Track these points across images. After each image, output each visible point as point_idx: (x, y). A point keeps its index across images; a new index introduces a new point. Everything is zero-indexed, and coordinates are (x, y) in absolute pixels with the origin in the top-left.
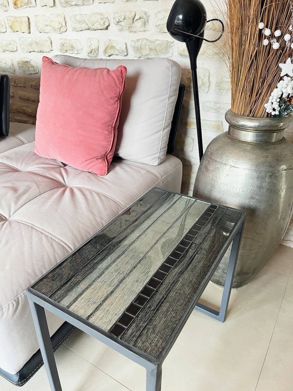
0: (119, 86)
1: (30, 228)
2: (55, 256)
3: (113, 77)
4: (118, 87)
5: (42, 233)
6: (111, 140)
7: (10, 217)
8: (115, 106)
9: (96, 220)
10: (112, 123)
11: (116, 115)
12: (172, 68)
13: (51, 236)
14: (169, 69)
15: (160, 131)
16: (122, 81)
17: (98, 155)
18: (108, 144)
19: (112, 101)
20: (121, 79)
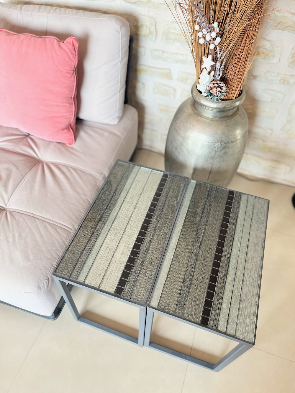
0: (72, 59)
1: (32, 218)
2: (62, 239)
3: (65, 51)
4: (72, 61)
5: (44, 221)
6: (73, 110)
8: (72, 79)
9: (82, 198)
10: (71, 95)
11: (74, 87)
12: (121, 30)
13: (52, 223)
14: (118, 31)
16: (75, 54)
17: (63, 126)
18: (71, 115)
19: (69, 75)
20: (74, 52)
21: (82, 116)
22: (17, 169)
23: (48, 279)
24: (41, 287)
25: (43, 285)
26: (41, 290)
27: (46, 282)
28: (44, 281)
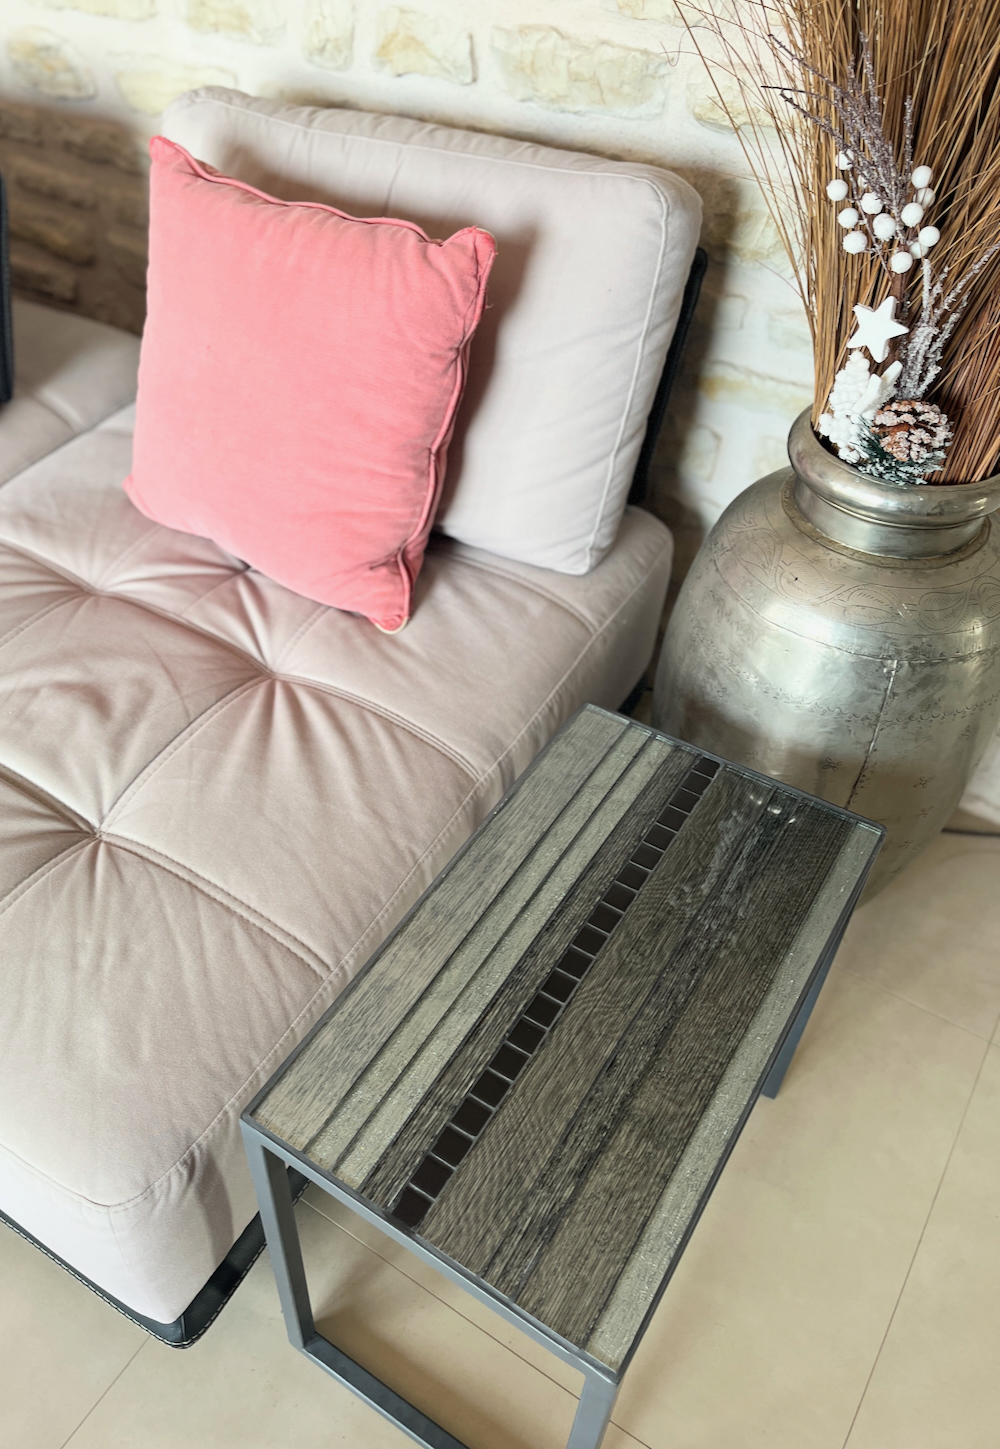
0: (462, 308)
1: (184, 886)
3: (441, 274)
4: (459, 314)
5: (228, 909)
6: (425, 498)
7: (102, 820)
8: (447, 381)
10: (429, 441)
11: (446, 410)
12: (666, 220)
13: (258, 923)
14: (656, 225)
15: (606, 455)
16: (475, 289)
17: (378, 553)
18: (413, 514)
19: (438, 366)
20: (474, 282)
21: (457, 526)
22: (176, 686)
23: (189, 1162)
24: (157, 1193)
25: (165, 1184)
26: (154, 1205)
27: (181, 1174)
28: (173, 1170)
